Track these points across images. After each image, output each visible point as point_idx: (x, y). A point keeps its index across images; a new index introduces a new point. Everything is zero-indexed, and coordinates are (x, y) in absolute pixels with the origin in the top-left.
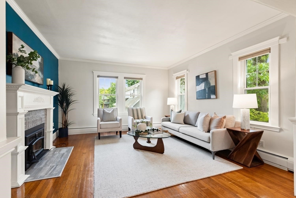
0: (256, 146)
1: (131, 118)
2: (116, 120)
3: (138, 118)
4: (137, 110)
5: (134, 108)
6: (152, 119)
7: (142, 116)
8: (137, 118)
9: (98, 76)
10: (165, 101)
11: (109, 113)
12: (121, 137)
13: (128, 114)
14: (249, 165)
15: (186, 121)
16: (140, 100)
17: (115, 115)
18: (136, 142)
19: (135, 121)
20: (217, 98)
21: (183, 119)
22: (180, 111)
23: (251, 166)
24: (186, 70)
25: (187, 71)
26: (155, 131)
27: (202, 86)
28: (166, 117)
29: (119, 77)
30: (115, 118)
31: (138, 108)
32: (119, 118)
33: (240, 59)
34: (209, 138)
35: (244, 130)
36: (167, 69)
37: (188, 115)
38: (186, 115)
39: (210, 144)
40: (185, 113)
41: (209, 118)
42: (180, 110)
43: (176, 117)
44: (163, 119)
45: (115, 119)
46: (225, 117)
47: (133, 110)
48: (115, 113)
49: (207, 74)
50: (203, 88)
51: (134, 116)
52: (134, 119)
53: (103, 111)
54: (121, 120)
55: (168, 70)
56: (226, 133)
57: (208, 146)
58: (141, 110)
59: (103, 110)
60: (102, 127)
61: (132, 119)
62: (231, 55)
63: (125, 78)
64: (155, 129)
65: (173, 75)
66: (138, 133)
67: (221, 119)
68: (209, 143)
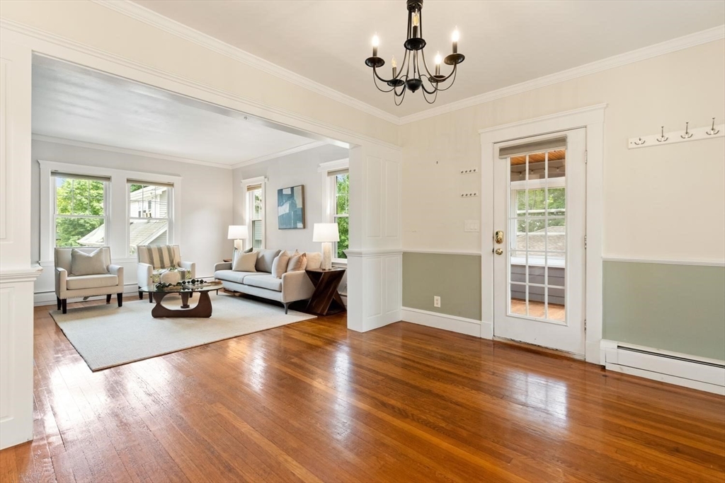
0: (335, 287)
1: (145, 266)
2: (108, 271)
3: (163, 267)
4: (160, 250)
5: (154, 247)
6: (193, 266)
7: (172, 262)
8: (160, 266)
9: (52, 173)
10: (225, 232)
11: (89, 258)
12: (120, 305)
13: (137, 260)
14: (325, 314)
15: (260, 267)
16: (166, 228)
17: (104, 262)
18: (159, 305)
19: (155, 272)
20: (304, 227)
21: (255, 263)
22: (251, 250)
23: (327, 314)
24: (263, 177)
25: (265, 178)
26: (196, 283)
27: (285, 209)
28: (225, 261)
29: (113, 179)
30: (105, 267)
31: (162, 246)
32: (115, 266)
33: (330, 173)
34: (281, 284)
35: (325, 270)
36: (230, 168)
37: (263, 256)
38: (260, 256)
39: (282, 294)
40: (258, 254)
41: (287, 258)
42: (250, 248)
43: (243, 260)
44: (216, 266)
45: (104, 269)
46: (304, 255)
47: (150, 250)
48: (104, 257)
49: (292, 188)
50: (287, 211)
51: (152, 262)
52: (154, 268)
53: (72, 254)
54: (120, 270)
55: (233, 171)
56: (304, 276)
57: (279, 297)
58: (169, 249)
59: (73, 250)
60: (72, 286)
61: (149, 268)
62: (320, 166)
63: (129, 181)
64: (198, 281)
65: (243, 181)
66: (162, 287)
67: (300, 257)
68: (281, 292)
